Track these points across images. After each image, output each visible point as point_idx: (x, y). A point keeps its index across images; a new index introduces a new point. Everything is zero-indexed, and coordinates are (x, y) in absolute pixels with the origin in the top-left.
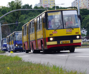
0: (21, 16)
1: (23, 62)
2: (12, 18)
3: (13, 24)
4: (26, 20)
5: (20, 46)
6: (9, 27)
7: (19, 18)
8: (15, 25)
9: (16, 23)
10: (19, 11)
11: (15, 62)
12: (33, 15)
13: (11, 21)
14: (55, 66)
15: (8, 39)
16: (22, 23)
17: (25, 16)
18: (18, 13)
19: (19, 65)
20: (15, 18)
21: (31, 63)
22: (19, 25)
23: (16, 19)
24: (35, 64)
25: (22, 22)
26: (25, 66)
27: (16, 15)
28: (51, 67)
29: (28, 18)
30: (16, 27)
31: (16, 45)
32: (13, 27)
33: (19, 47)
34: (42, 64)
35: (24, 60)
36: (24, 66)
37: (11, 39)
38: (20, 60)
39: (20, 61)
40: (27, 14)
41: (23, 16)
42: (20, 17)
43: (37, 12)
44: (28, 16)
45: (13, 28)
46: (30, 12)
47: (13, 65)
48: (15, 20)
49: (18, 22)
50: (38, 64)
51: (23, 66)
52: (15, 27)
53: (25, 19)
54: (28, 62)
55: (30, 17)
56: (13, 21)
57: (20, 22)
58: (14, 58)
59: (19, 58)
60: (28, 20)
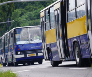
0: (14, 11)
2: (1, 14)
3: (3, 24)
4: (23, 16)
7: (11, 14)
8: (7, 25)
9: (8, 22)
10: (11, 3)
12: (33, 8)
16: (17, 22)
17: (21, 11)
18: (11, 6)
20: (6, 14)
22: (12, 25)
25: (16, 20)
27: (7, 9)
29: (25, 14)
30: (8, 27)
32: (3, 28)
40: (23, 8)
41: (18, 11)
42: (13, 13)
43: (39, 4)
44: (26, 11)
45: (3, 29)
46: (29, 4)
48: (6, 17)
52: (6, 27)
53: (21, 15)
55: (29, 13)
56: (3, 19)
57: (13, 20)
58: (4, 74)
59: (13, 75)
60: (25, 17)
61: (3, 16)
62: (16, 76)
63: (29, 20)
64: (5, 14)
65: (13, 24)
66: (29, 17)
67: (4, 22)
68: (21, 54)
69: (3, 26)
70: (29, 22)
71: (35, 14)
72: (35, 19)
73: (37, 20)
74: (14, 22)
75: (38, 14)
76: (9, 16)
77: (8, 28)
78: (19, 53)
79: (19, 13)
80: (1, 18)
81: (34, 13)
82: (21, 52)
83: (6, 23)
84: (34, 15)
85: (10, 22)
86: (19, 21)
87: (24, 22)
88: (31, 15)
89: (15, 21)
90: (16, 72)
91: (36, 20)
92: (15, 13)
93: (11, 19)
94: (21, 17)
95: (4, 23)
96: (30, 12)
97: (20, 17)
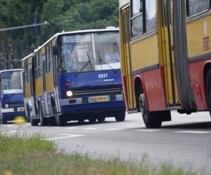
1: (61, 154)
2: (19, 8)
3: (22, 30)
4: (67, 13)
5: (85, 98)
6: (10, 39)
7: (41, 7)
8: (31, 32)
9: (34, 25)
11: (33, 157)
13: (17, 18)
14: (170, 168)
15: (30, 67)
16: (54, 25)
19: (46, 164)
20: (29, 6)
21: (87, 158)
22: (43, 33)
23: (33, 10)
24: (101, 161)
25: (52, 21)
26: (67, 170)
28: (154, 169)
29: (72, 7)
30: (33, 37)
31: (69, 93)
32: (22, 38)
33: (79, 101)
34: (122, 160)
35: (62, 150)
36: (63, 168)
37: (40, 67)
38: (48, 149)
39: (49, 153)
42: (45, 5)
45: (22, 42)
47: (27, 167)
48: (29, 13)
49: (38, 21)
50: (109, 162)
51: (59, 168)
52: (29, 38)
53: (65, 9)
54: (77, 157)
55: (81, 4)
56: (22, 18)
57: (46, 22)
58: (27, 143)
59: (46, 144)
60: (72, 14)
61: (22, 13)
62: (54, 146)
63: (81, 23)
64: (27, 8)
65: (45, 29)
66: (81, 15)
67: (25, 24)
68: (9, 107)
69: (23, 34)
70: (82, 25)
71: (94, 8)
72: (95, 20)
73: (100, 21)
74: (48, 26)
75: (102, 8)
76: (37, 12)
77: (34, 40)
78: (7, 106)
79: (60, 6)
80: (19, 16)
81: (93, 4)
82: (9, 104)
83: (29, 28)
84: (92, 11)
85: (38, 24)
86: (58, 24)
87: (70, 26)
88: (87, 9)
89: (50, 24)
90: (53, 139)
91: (97, 21)
92: (49, 5)
93: (42, 18)
94: (63, 14)
95: (26, 28)
96: (84, 4)
97: (61, 15)
